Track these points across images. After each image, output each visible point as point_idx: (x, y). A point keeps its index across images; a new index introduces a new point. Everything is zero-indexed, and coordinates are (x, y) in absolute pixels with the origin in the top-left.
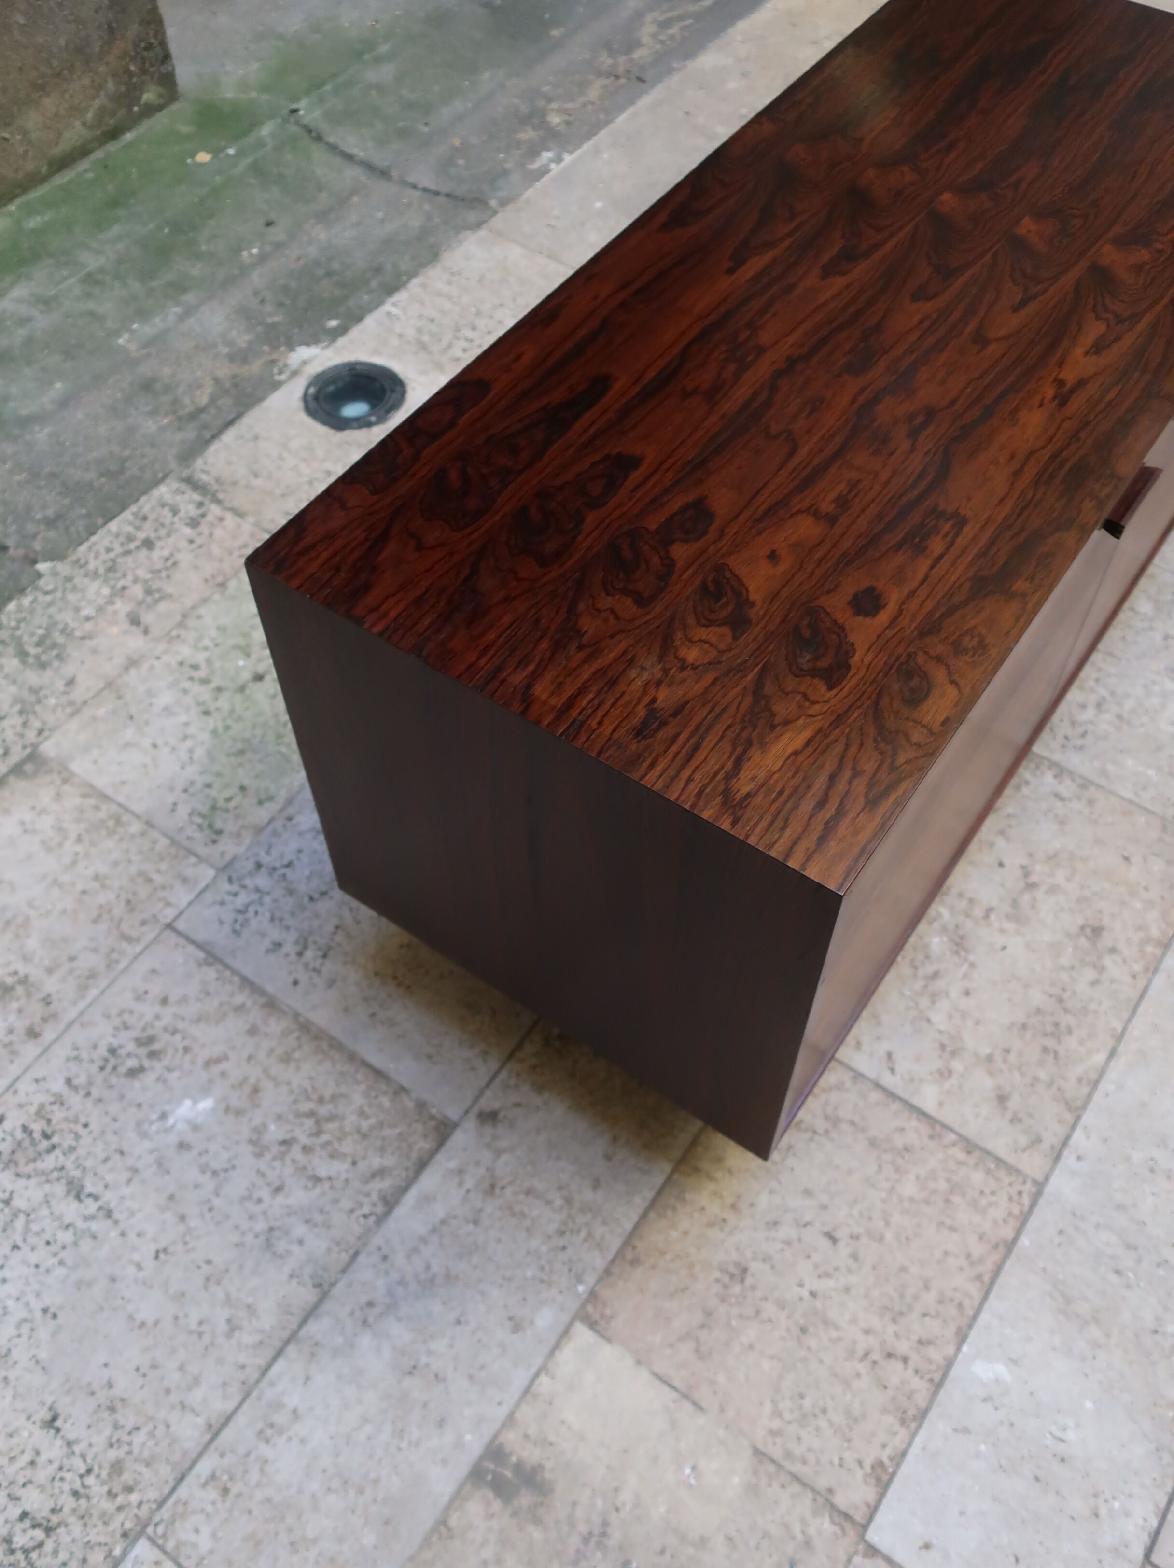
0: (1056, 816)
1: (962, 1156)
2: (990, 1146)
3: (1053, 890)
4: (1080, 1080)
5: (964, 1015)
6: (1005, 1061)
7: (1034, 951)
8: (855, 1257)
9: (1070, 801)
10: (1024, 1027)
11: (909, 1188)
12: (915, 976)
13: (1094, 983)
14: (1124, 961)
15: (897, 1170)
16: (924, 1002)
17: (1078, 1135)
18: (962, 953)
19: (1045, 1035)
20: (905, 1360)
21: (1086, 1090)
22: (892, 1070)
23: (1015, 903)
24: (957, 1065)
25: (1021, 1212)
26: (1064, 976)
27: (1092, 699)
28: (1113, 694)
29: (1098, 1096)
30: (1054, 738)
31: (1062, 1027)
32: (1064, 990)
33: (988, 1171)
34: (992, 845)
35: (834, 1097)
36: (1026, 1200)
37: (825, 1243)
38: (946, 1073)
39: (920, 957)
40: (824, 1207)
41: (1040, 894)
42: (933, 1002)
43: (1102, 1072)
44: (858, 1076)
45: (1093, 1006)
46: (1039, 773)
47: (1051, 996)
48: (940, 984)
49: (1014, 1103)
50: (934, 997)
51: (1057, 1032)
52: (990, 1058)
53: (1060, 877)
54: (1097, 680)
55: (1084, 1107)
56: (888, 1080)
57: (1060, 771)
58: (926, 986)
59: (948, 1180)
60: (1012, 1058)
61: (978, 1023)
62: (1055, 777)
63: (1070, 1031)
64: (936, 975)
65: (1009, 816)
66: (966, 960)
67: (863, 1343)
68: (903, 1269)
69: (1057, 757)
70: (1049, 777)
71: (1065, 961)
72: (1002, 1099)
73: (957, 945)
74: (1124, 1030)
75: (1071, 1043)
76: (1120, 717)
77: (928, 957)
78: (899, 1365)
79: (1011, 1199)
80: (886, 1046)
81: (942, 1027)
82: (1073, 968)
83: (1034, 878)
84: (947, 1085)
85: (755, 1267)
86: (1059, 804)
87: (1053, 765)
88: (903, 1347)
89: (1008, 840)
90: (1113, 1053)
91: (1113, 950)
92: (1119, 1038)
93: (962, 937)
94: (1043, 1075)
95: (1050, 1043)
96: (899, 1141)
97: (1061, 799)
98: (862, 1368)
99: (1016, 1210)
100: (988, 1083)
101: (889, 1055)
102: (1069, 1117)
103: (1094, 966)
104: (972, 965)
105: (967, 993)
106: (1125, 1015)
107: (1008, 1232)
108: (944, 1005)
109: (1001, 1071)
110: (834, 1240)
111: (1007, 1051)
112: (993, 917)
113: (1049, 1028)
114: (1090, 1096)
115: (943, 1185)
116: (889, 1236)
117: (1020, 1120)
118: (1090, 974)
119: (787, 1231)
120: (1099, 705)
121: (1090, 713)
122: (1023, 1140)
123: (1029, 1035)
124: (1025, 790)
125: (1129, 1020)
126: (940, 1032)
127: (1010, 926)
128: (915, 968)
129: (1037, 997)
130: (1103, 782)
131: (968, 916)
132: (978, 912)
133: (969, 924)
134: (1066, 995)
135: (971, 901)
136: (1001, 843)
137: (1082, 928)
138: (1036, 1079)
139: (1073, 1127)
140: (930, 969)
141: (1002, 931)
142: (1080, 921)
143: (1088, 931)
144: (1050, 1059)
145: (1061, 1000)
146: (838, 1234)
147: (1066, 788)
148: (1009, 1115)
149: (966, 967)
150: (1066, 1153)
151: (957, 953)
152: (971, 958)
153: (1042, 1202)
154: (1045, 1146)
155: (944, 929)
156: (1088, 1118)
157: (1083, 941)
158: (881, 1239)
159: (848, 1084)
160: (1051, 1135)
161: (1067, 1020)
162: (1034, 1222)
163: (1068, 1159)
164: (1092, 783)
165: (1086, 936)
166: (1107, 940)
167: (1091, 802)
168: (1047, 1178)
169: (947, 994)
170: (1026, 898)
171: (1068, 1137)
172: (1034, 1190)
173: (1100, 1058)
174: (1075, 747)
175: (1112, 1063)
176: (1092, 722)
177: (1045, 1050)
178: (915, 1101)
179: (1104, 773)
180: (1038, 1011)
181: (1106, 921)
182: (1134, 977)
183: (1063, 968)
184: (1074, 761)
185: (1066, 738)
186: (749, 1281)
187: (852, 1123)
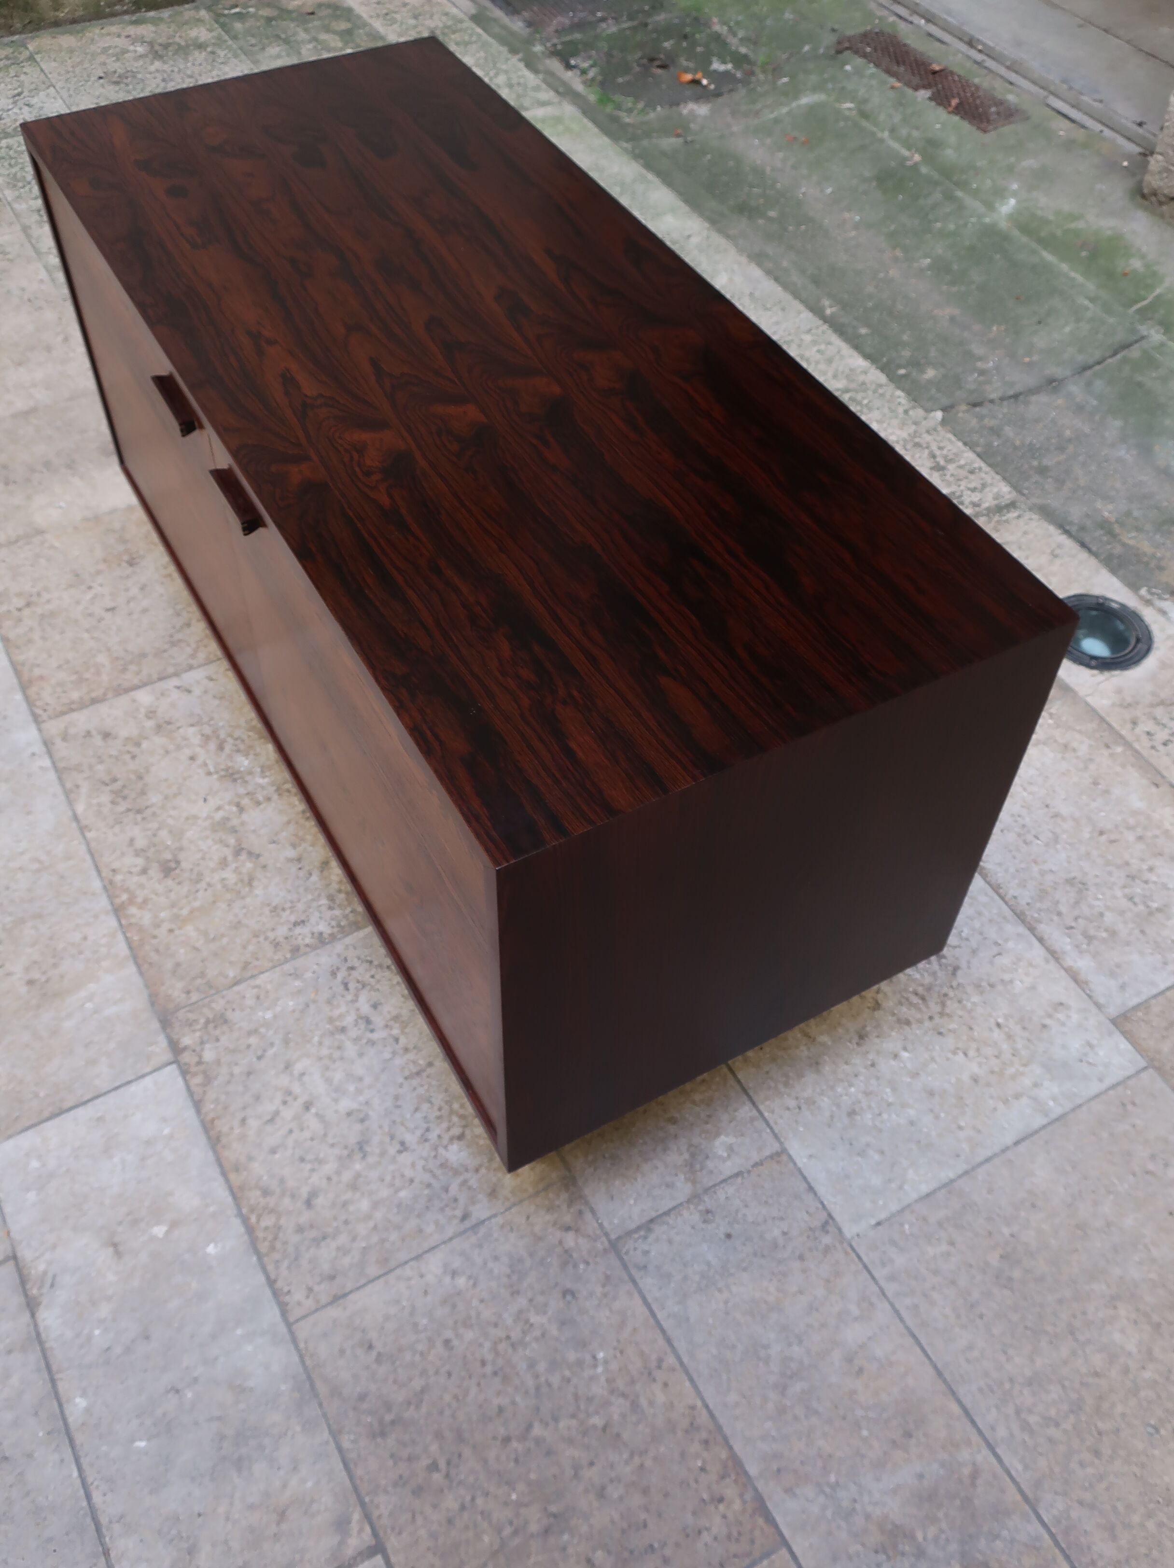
0: (284, 910)
1: (94, 695)
2: (85, 712)
3: (223, 863)
4: (77, 786)
5: (179, 748)
6: (129, 752)
7: (187, 818)
8: (90, 615)
9: (290, 929)
10: (140, 778)
11: (102, 659)
12: (231, 736)
13: (132, 841)
14: (130, 873)
15: (117, 659)
16: (207, 730)
17: (47, 763)
18: (223, 773)
19: (124, 786)
20: (19, 610)
21: (69, 785)
22: (178, 688)
23: (234, 831)
24: (150, 724)
25: (35, 705)
26: (154, 825)
27: (378, 1021)
28: (371, 1043)
29: (58, 790)
30: (359, 958)
31: (119, 800)
32: (144, 819)
33: (73, 703)
34: (294, 846)
35: (189, 650)
36: (39, 711)
37: (110, 605)
38: (151, 715)
39: (242, 747)
40: (130, 614)
41: (228, 853)
42: (203, 735)
43: (71, 803)
44: (191, 668)
45: (117, 829)
46: (334, 923)
47: (147, 808)
48: (212, 746)
49: (98, 740)
50: (206, 738)
51: (119, 795)
52: (138, 745)
53: (229, 875)
54: (397, 1040)
55: (60, 779)
56: (175, 682)
57: (321, 941)
58: (218, 737)
59: (87, 680)
60: (127, 757)
61: (167, 752)
62: (321, 934)
63: (113, 802)
64: (221, 748)
65: (310, 874)
66: (217, 772)
67: (46, 596)
68: (62, 632)
69: (339, 947)
70: (323, 928)
71: (164, 834)
72: (106, 735)
73: (233, 774)
74: (85, 837)
75: (105, 798)
76: (343, 1030)
77: (238, 751)
78: (19, 606)
79: (47, 704)
80: (197, 691)
81: (181, 730)
82: (155, 835)
83: (243, 856)
84: (143, 711)
85: (129, 570)
86: (293, 918)
87: (333, 938)
88: (27, 612)
89: (290, 860)
90: (76, 818)
91: (144, 871)
92: (83, 829)
93: (235, 780)
94: (100, 768)
95: (116, 786)
96: (133, 668)
97: (296, 924)
98: (35, 590)
99: (38, 703)
100: (124, 733)
101: (189, 692)
102: (61, 765)
103: (143, 850)
104: (209, 774)
105: (192, 758)
106: (93, 844)
107: (32, 691)
108: (196, 740)
109: (124, 746)
110: (108, 610)
111: (134, 757)
112: (234, 809)
113: (126, 792)
114: (63, 785)
115: (87, 675)
116: (86, 636)
117: (85, 737)
118: (141, 843)
119: (135, 591)
120: (368, 1021)
121: (365, 1007)
122: (72, 731)
123: (133, 777)
124: (324, 901)
125: (88, 844)
126: (179, 728)
127: (219, 815)
128: (236, 739)
129: (154, 798)
130: (287, 967)
131: (248, 794)
132: (246, 801)
133: (242, 791)
134: (139, 817)
135: (258, 803)
136: (291, 853)
137: (178, 862)
138: (101, 762)
139: (54, 763)
140: (228, 748)
141: (219, 808)
142: (184, 865)
143: (173, 865)
144: (107, 779)
145: (139, 812)
146: (109, 614)
147: (303, 935)
148: (94, 733)
149: (212, 769)
150: (44, 749)
151: (227, 770)
152: (215, 776)
153: (30, 718)
154: (58, 741)
155: (250, 773)
156: (52, 776)
157: (168, 856)
158: (87, 631)
159: (191, 661)
160: (61, 749)
161: (122, 807)
162: (24, 706)
163: (39, 748)
164: (293, 958)
165: (170, 861)
166: (155, 872)
167: (276, 945)
168: (40, 730)
169: (202, 747)
170: (232, 841)
171: (51, 757)
172: (40, 719)
173: (80, 808)
174: (338, 969)
175: (70, 813)
176: (355, 1000)
177: (115, 780)
178: (148, 688)
179: (296, 975)
180: (143, 793)
181: (170, 882)
182: (114, 871)
183: (159, 829)
184: (326, 958)
185: (352, 968)
186: (124, 564)
187: (165, 651)
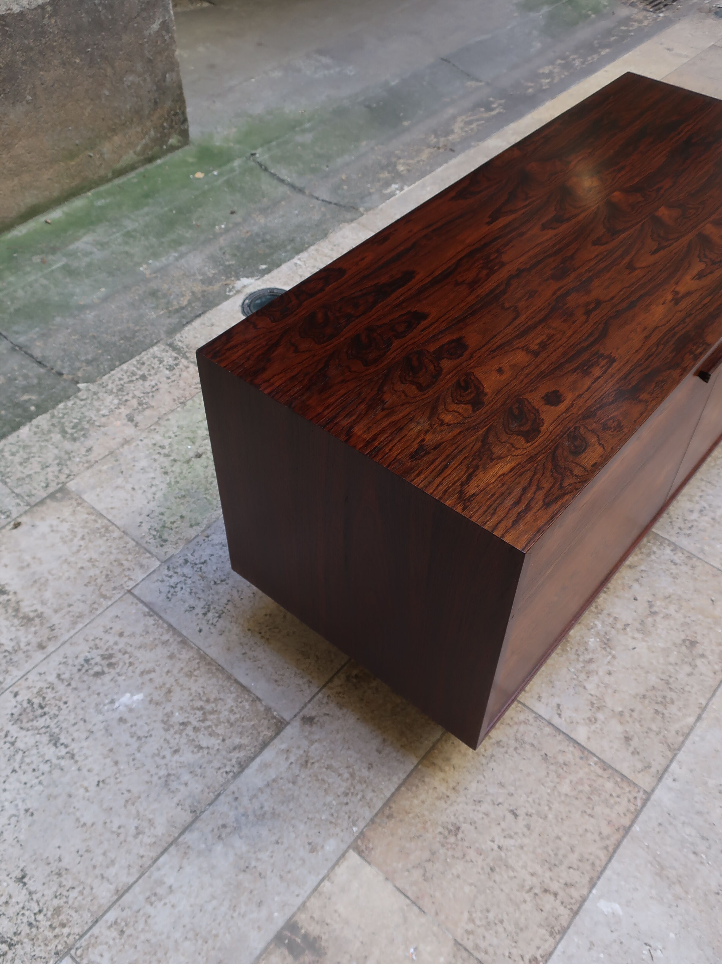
0: (672, 574)
1: (600, 772)
2: (618, 768)
3: (667, 617)
4: (677, 732)
5: (607, 686)
6: (631, 716)
7: (653, 652)
8: (528, 827)
9: (680, 565)
10: (644, 697)
11: (565, 788)
12: (578, 660)
13: (689, 675)
14: (709, 663)
15: (559, 776)
16: (583, 676)
17: (674, 766)
18: (608, 649)
19: (657, 703)
20: (556, 895)
21: (681, 739)
22: (560, 715)
23: (642, 623)
24: (600, 716)
25: (635, 809)
26: (671, 668)
27: (697, 507)
28: (710, 505)
29: (688, 743)
30: (673, 528)
31: (668, 700)
32: (670, 677)
33: (616, 783)
34: (630, 587)
35: (522, 728)
36: (639, 803)
37: (510, 816)
38: (593, 720)
39: (582, 649)
40: (511, 795)
41: (658, 618)
42: (588, 677)
43: (692, 729)
44: (538, 717)
45: (688, 688)
46: (662, 547)
47: (662, 680)
48: (593, 666)
49: (635, 743)
50: (589, 674)
51: (665, 702)
52: (621, 714)
53: (672, 609)
54: (701, 497)
55: (679, 749)
56: (556, 721)
57: (675, 548)
58: (584, 667)
59: (590, 786)
60: (635, 715)
61: (615, 691)
62: (672, 550)
63: (672, 702)
64: (591, 661)
65: (642, 571)
66: (610, 653)
67: (530, 881)
68: (558, 838)
69: (673, 539)
70: (668, 551)
71: (672, 659)
72: (627, 739)
73: (605, 644)
74: (707, 704)
75: (673, 709)
76: (713, 519)
77: (586, 649)
78: (552, 898)
79: (629, 801)
80: (556, 700)
81: (593, 693)
82: (676, 664)
83: (655, 609)
84: (593, 728)
85: (465, 827)
86: (673, 567)
87: (671, 543)
88: (555, 886)
89: (640, 584)
90: (699, 718)
91: (703, 656)
92: (704, 709)
93: (608, 640)
94: (654, 727)
95: (660, 708)
96: (561, 759)
97: (675, 564)
98: (528, 897)
99: (632, 808)
100: (619, 728)
101: (559, 706)
102: (670, 755)
103: (691, 665)
104: (614, 657)
105: (610, 673)
106: (708, 696)
107: (626, 822)
108: (594, 679)
109: (628, 722)
110: (516, 816)
111: (633, 710)
112: (628, 629)
113: (660, 699)
114: (683, 743)
115: (587, 788)
116: (550, 816)
117: (638, 753)
118: (687, 669)
119: (486, 807)
120: (701, 511)
121: (695, 516)
122: (639, 766)
123: (647, 702)
124: (653, 557)
125: (710, 699)
126: (592, 695)
127: (638, 635)
128: (578, 655)
129: (653, 679)
130: (701, 556)
131: (613, 628)
132: (619, 626)
133: (613, 632)
134: (671, 680)
135: (616, 619)
136: (636, 586)
137: (684, 641)
138: (650, 729)
139: (671, 761)
140: (588, 657)
141: (634, 638)
142: (683, 637)
143: (687, 643)
144: (659, 717)
145: (668, 683)
146: (518, 812)
147: (678, 557)
148: (631, 749)
149: (610, 657)
150: (666, 776)
151: (604, 648)
152: (614, 652)
153: (649, 804)
154: (653, 770)
155: (598, 634)
156: (681, 756)
157: (684, 649)
158: (546, 818)
159: (532, 721)
160: (657, 765)
161: (671, 695)
162: (643, 817)
163: (667, 780)
164: (695, 556)
165: (686, 646)
166: (699, 649)
167: (693, 567)
168: (653, 791)
169: (597, 673)
170: (650, 620)
171: (668, 766)
172: (644, 797)
173: (691, 720)
174: (685, 534)
175: (698, 724)
176: (696, 521)
177: (657, 712)
178: (572, 736)
179: (702, 551)
180: (654, 688)
181: (699, 638)
182: (715, 673)
183: (670, 664)
184: (684, 542)
185: (680, 528)
186: (460, 835)
187: (532, 745)
